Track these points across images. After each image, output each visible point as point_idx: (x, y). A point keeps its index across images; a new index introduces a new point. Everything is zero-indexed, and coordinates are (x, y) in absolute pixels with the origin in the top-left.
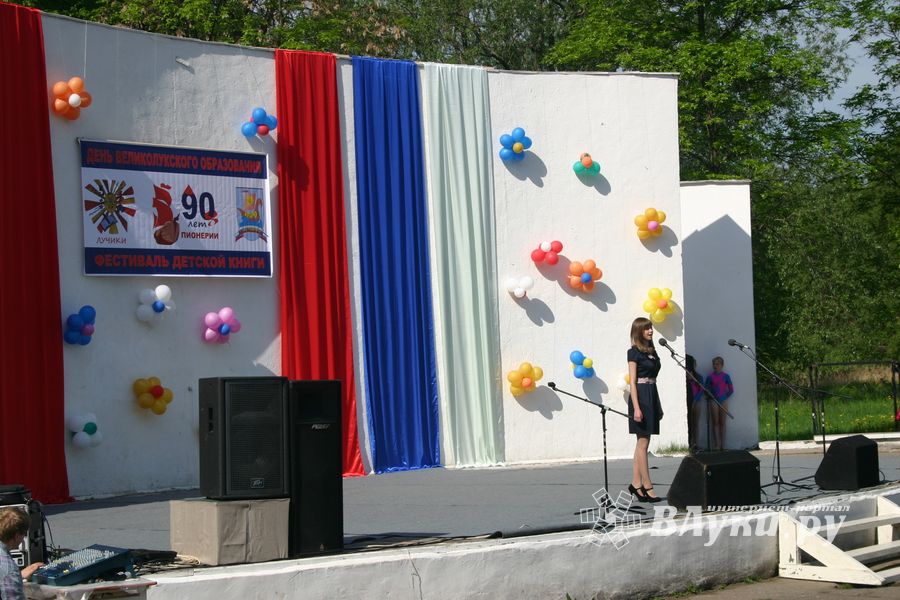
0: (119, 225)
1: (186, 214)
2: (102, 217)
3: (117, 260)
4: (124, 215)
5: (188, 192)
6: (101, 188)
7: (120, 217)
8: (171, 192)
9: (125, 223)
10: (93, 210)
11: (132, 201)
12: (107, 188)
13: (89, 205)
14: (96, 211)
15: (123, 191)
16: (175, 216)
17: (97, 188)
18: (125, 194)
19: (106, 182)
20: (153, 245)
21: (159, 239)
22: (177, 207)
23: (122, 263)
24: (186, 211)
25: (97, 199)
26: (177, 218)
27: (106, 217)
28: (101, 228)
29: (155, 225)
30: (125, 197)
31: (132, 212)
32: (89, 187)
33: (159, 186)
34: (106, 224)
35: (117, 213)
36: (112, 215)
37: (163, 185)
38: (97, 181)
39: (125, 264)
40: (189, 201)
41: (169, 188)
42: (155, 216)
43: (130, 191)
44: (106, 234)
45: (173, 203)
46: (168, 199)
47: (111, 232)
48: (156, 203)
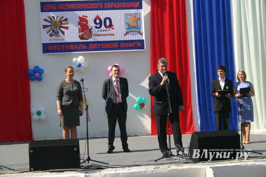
0: (60, 33)
1: (96, 27)
2: (52, 31)
3: (59, 47)
4: (63, 29)
5: (98, 18)
6: (51, 20)
7: (61, 30)
8: (88, 19)
9: (63, 33)
10: (47, 28)
11: (67, 23)
12: (54, 19)
13: (45, 27)
14: (48, 29)
15: (62, 20)
16: (90, 28)
17: (49, 20)
18: (64, 21)
19: (53, 17)
20: (79, 40)
21: (81, 37)
22: (91, 24)
23: (62, 49)
24: (96, 25)
25: (49, 24)
26: (91, 29)
27: (53, 31)
28: (51, 35)
29: (79, 32)
30: (63, 22)
31: (67, 28)
32: (45, 20)
33: (82, 17)
34: (53, 33)
35: (59, 29)
36: (57, 30)
37: (83, 16)
38: (49, 17)
39: (63, 49)
40: (98, 21)
41: (87, 17)
42: (79, 29)
43: (66, 20)
44: (54, 37)
45: (89, 23)
46: (87, 21)
47: (56, 36)
48: (79, 24)
